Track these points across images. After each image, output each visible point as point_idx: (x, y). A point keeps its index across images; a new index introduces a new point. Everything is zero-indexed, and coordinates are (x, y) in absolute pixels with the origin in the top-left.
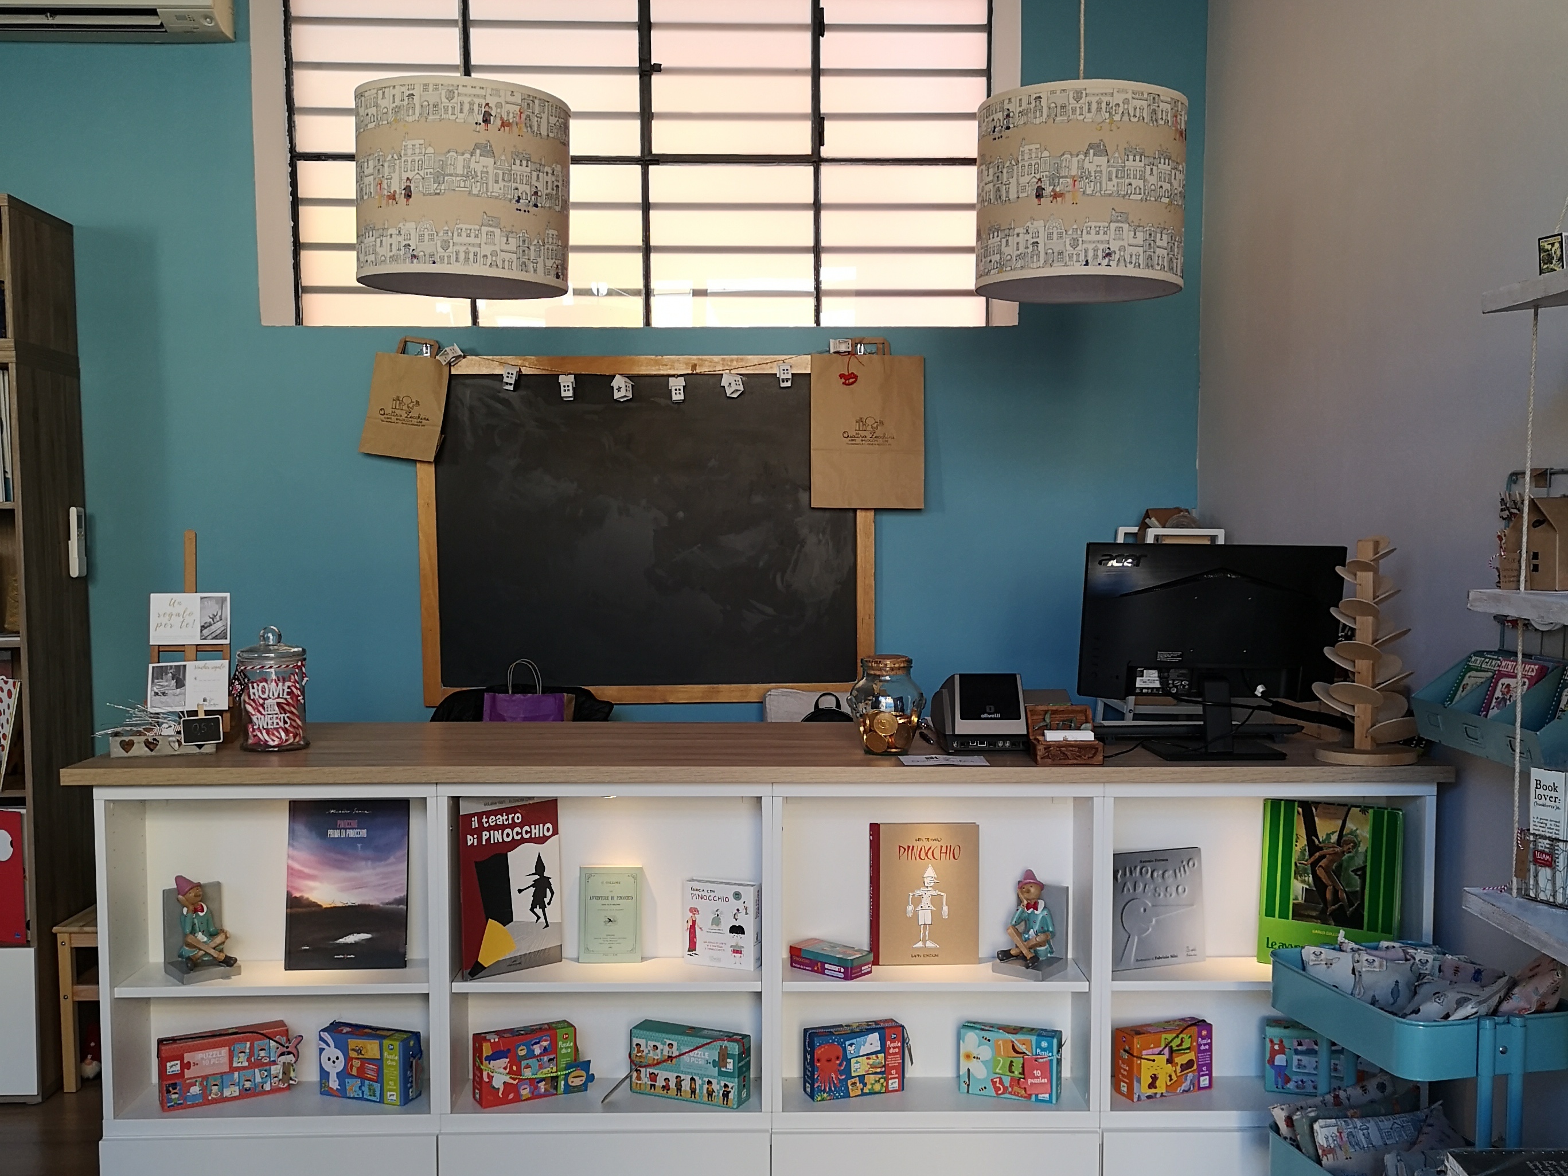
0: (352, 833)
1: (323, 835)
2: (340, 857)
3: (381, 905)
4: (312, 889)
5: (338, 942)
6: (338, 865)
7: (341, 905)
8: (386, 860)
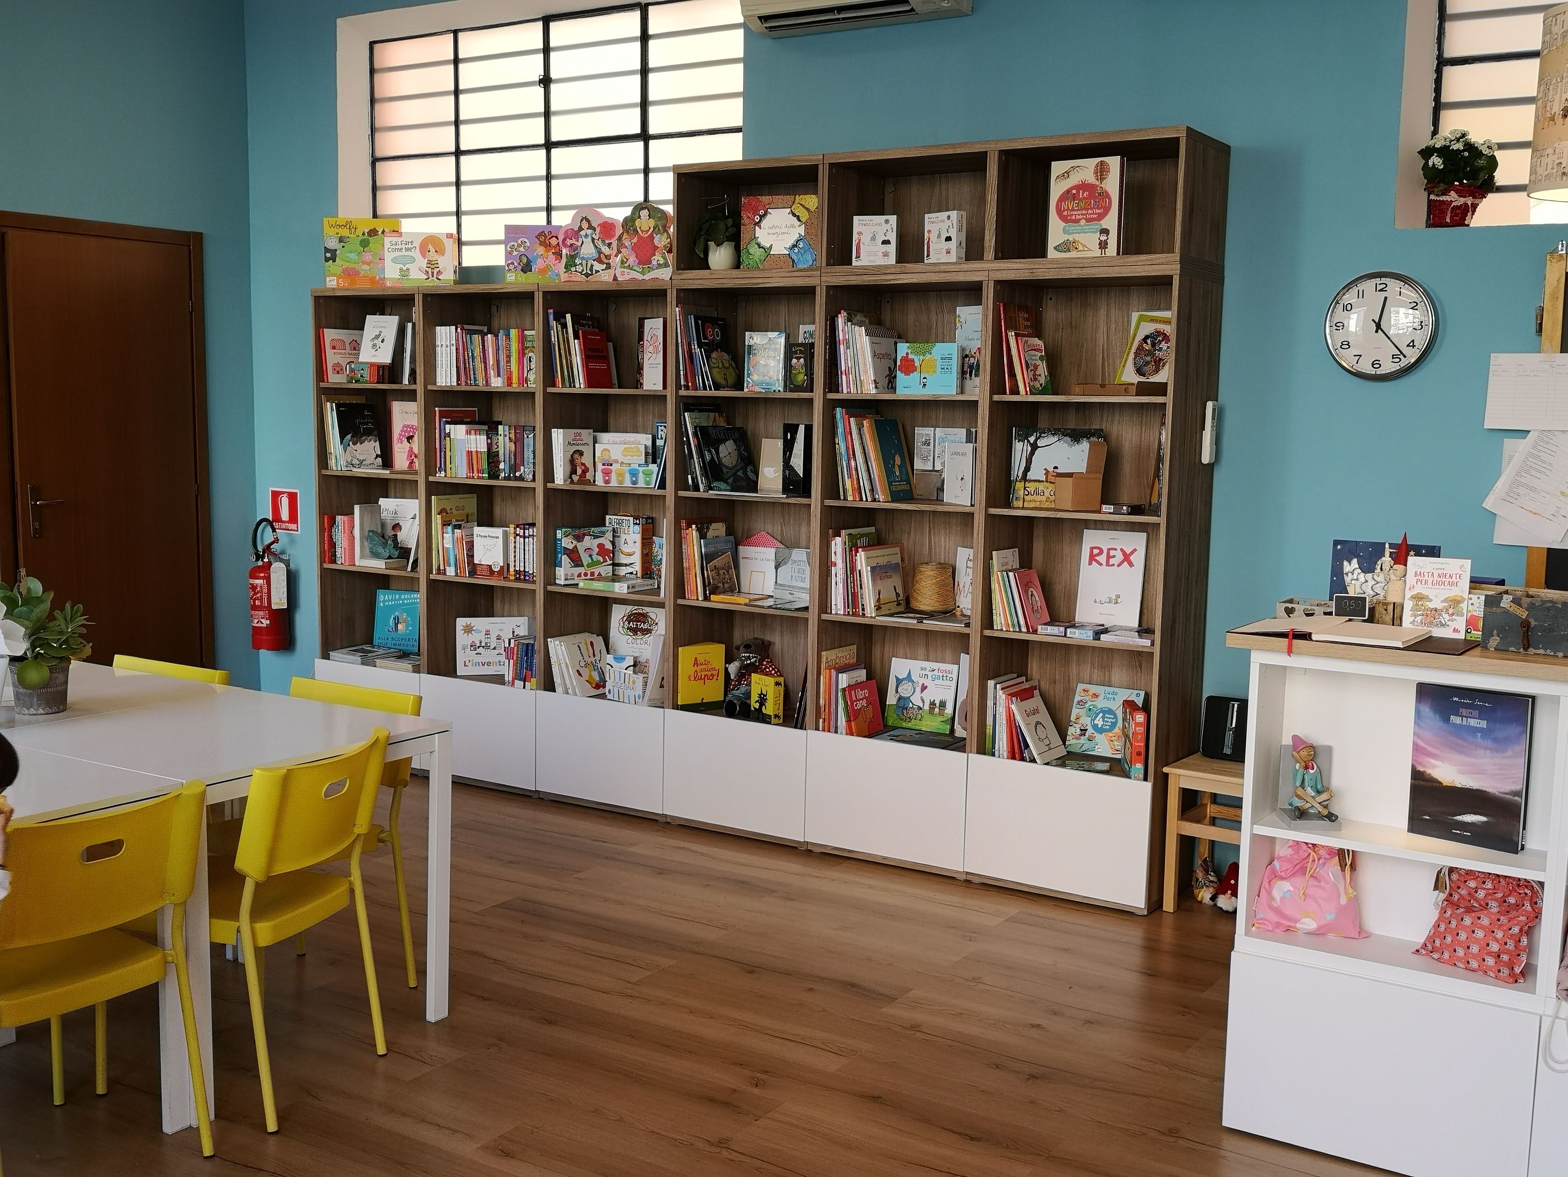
0: (1473, 722)
1: (1446, 720)
2: (1460, 742)
3: (1497, 793)
4: (1434, 766)
5: (1455, 818)
6: (1458, 749)
7: (1460, 786)
8: (1503, 752)
